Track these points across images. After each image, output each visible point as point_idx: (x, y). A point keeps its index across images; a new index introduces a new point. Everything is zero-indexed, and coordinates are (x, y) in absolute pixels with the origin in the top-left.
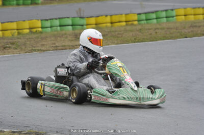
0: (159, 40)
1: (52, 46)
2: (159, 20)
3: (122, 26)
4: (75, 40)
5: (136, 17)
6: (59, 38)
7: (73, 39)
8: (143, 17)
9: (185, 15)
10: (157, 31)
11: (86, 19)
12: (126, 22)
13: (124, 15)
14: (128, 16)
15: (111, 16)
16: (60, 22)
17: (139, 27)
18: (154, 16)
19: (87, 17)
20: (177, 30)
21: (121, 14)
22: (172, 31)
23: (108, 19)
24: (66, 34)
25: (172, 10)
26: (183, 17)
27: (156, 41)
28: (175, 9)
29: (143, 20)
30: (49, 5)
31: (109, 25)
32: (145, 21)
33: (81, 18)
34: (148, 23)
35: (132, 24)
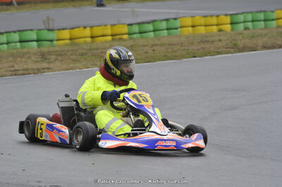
0: (157, 61)
1: (8, 69)
2: (157, 32)
3: (106, 42)
4: (42, 61)
5: (125, 29)
6: (19, 59)
7: (39, 59)
8: (136, 29)
9: (193, 26)
10: (155, 48)
11: (56, 31)
12: (112, 35)
13: (109, 26)
14: (115, 27)
15: (91, 27)
16: (20, 36)
17: (131, 43)
18: (150, 27)
19: (59, 30)
20: (182, 46)
21: (106, 25)
22: (175, 48)
23: (88, 32)
24: (28, 53)
25: (175, 19)
26: (190, 28)
27: (154, 61)
28: (179, 18)
29: (136, 33)
30: (5, 12)
31: (89, 40)
32: (138, 35)
33: (49, 30)
34: (142, 37)
35: (121, 39)
